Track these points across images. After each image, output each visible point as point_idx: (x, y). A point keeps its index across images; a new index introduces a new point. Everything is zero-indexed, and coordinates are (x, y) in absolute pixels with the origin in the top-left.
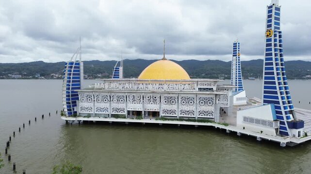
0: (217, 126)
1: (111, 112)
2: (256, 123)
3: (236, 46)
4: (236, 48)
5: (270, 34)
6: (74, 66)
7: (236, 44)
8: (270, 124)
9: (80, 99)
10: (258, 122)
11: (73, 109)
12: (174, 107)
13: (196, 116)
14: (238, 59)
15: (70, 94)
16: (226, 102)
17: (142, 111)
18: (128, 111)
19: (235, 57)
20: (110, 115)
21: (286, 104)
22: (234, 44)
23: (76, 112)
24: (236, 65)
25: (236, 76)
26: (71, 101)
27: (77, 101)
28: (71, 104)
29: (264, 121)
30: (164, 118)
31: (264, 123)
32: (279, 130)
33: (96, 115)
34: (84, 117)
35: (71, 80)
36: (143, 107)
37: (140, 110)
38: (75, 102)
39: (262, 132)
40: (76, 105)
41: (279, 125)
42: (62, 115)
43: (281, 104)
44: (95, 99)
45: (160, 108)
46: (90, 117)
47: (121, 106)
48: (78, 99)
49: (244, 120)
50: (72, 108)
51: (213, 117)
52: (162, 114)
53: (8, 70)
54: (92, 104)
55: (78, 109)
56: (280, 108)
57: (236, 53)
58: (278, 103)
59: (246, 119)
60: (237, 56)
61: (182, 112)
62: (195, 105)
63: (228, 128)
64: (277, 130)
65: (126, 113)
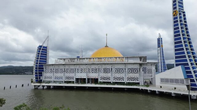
0: (140, 88)
1: (64, 79)
2: (170, 82)
3: (160, 40)
4: (160, 42)
5: (176, 14)
6: (42, 48)
7: (160, 39)
8: (182, 82)
9: (44, 71)
10: (172, 81)
11: (40, 78)
12: (109, 75)
13: (126, 81)
14: (161, 49)
15: (38, 67)
16: (151, 75)
17: (85, 79)
18: (76, 78)
19: (159, 48)
20: (64, 81)
21: (194, 65)
22: (158, 39)
23: (41, 80)
24: (161, 53)
25: (161, 61)
26: (38, 72)
27: (43, 72)
28: (38, 74)
29: (177, 80)
30: (101, 83)
31: (177, 81)
32: (190, 87)
33: (54, 82)
34: (46, 83)
35: (39, 57)
36: (87, 75)
37: (84, 78)
38: (41, 73)
39: (175, 88)
40: (42, 76)
41: (189, 82)
42: (32, 82)
43: (190, 65)
44: (54, 71)
45: (99, 75)
46: (50, 83)
47: (71, 75)
48: (43, 71)
49: (161, 81)
50: (38, 77)
51: (139, 82)
52: (99, 80)
53: (26, 70)
54: (52, 74)
55: (43, 78)
56: (189, 68)
57: (160, 45)
58: (187, 64)
59: (162, 80)
60: (161, 47)
61: (115, 78)
62: (124, 73)
63: (149, 89)
64: (188, 86)
65: (74, 80)
